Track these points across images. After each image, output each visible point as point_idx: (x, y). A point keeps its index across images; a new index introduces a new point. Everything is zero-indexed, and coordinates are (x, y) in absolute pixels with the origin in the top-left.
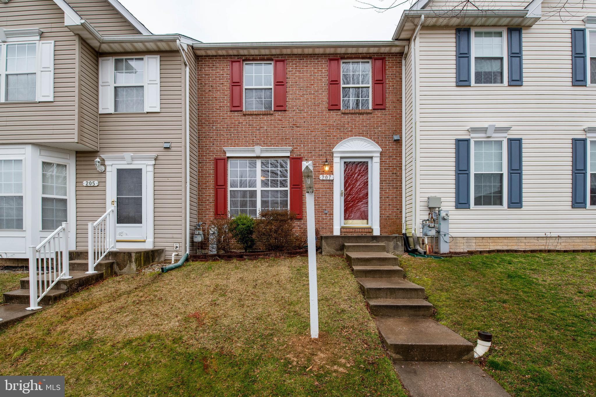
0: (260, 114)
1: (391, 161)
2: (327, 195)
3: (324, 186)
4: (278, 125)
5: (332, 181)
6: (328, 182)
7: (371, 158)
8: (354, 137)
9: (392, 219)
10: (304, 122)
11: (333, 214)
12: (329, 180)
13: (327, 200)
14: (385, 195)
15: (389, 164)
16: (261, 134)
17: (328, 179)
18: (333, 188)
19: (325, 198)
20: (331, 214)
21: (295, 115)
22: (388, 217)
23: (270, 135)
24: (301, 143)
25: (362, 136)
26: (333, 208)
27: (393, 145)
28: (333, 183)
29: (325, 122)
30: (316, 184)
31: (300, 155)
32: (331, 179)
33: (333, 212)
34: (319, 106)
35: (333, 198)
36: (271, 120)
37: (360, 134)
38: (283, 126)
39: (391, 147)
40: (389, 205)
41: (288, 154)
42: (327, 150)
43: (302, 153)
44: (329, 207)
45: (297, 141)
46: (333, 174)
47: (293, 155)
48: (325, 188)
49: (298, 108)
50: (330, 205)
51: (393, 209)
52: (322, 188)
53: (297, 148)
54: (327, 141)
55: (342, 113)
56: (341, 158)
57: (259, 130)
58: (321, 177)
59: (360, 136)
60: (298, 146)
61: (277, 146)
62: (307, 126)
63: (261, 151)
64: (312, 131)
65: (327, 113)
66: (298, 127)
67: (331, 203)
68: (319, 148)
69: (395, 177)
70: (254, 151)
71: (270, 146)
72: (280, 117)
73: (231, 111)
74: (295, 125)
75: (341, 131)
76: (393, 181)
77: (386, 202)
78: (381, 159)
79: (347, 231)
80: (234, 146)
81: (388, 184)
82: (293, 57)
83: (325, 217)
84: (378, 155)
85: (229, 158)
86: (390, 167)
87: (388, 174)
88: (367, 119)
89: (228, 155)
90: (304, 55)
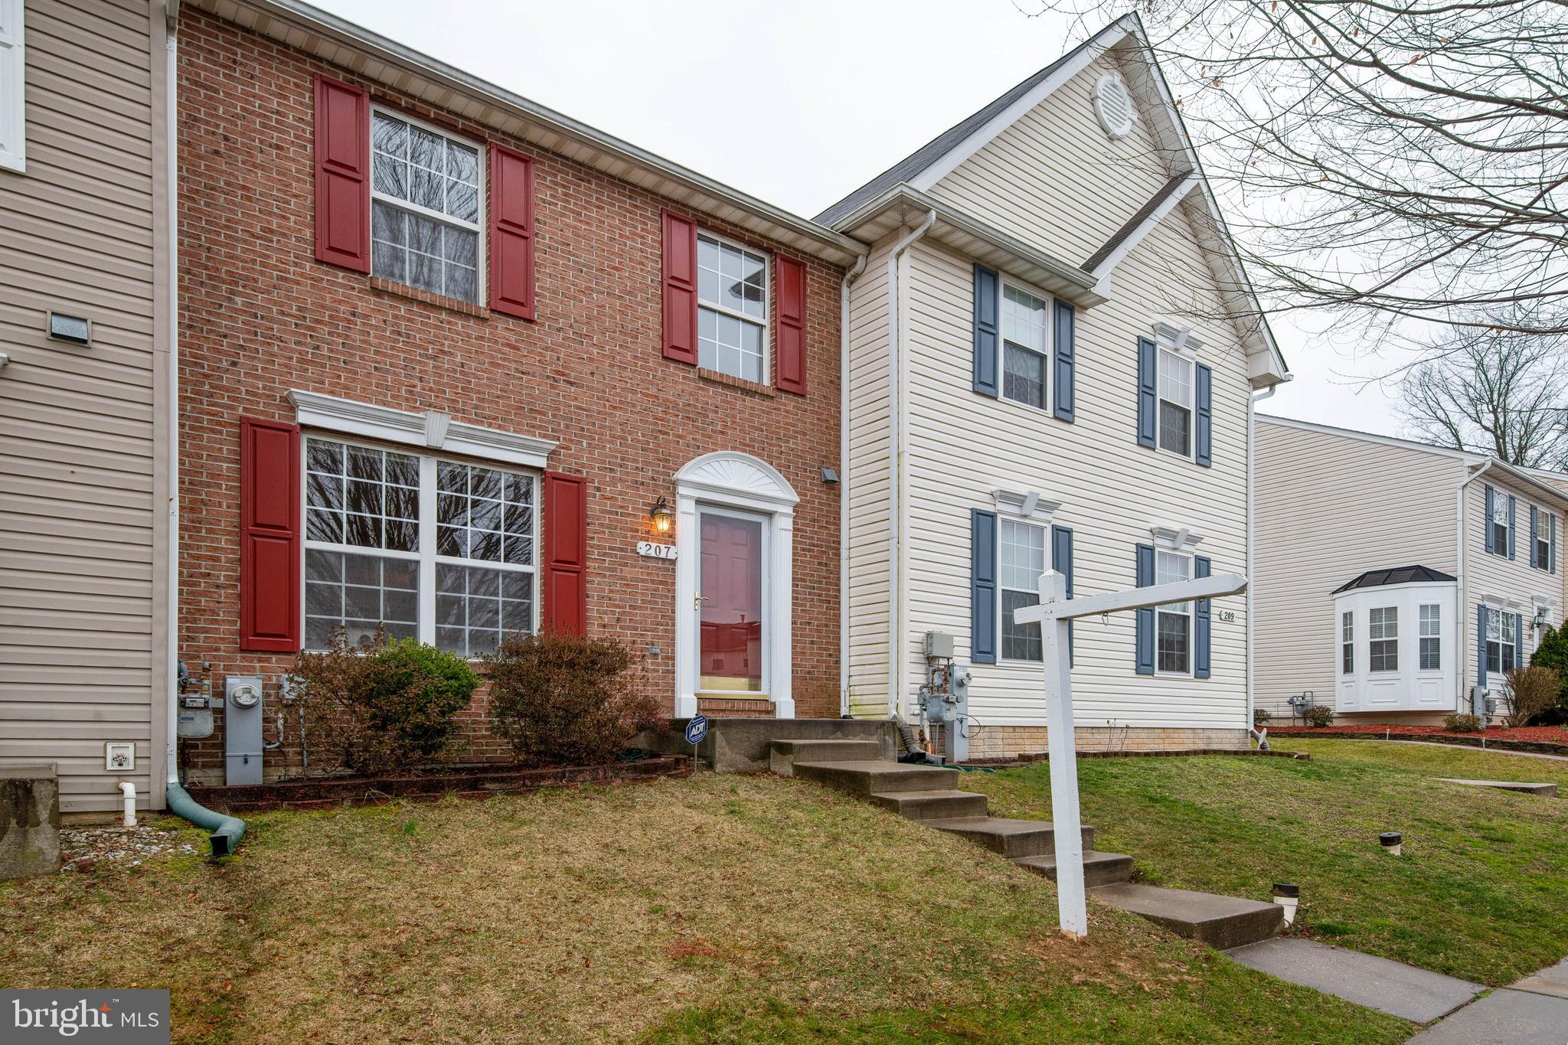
0: (440, 308)
1: (816, 533)
2: (656, 603)
3: (648, 574)
4: (505, 359)
5: (673, 562)
6: (660, 565)
7: (770, 515)
8: (729, 452)
9: (817, 679)
10: (592, 374)
11: (673, 658)
12: (664, 560)
13: (656, 617)
14: (803, 617)
15: (813, 539)
16: (441, 376)
17: (663, 555)
18: (673, 584)
19: (652, 609)
20: (667, 658)
21: (562, 345)
22: (809, 673)
23: (477, 385)
24: (582, 436)
25: (750, 452)
26: (673, 639)
27: (821, 492)
28: (674, 570)
29: (652, 391)
30: (626, 565)
31: (579, 471)
32: (671, 556)
33: (673, 651)
34: (637, 338)
35: (673, 612)
36: (482, 338)
37: (744, 445)
38: (524, 368)
39: (815, 497)
40: (812, 642)
41: (542, 462)
42: (658, 472)
43: (583, 465)
44: (662, 637)
45: (567, 426)
46: (674, 544)
47: (554, 467)
48: (653, 581)
49: (571, 326)
50: (666, 631)
51: (820, 655)
52: (643, 581)
53: (568, 448)
54: (659, 445)
55: (701, 378)
56: (699, 502)
57: (435, 358)
58: (642, 548)
59: (744, 451)
60: (571, 441)
61: (500, 427)
62: (600, 387)
63: (449, 432)
64: (615, 408)
65: (660, 365)
66: (572, 384)
67: (667, 625)
68: (635, 461)
69: (824, 574)
70: (420, 427)
71: (477, 422)
72: (513, 338)
73: (318, 261)
74: (563, 375)
75: (697, 428)
76: (820, 582)
77: (805, 636)
78: (795, 523)
79: (714, 706)
80: (332, 393)
81: (810, 588)
82: (556, 161)
83: (652, 664)
84: (790, 510)
85: (305, 427)
86: (813, 545)
87: (809, 562)
88: (763, 411)
89: (304, 417)
90: (591, 168)
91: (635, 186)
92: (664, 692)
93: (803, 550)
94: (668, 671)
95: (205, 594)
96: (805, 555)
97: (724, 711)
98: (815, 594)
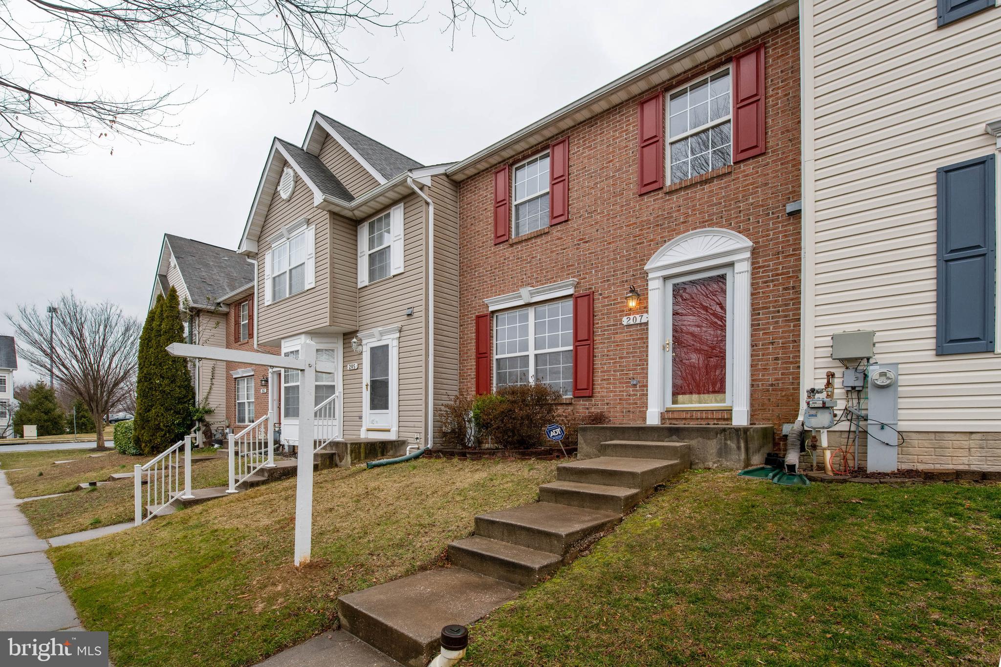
0: (531, 238)
2: (636, 352)
3: (631, 336)
4: (556, 247)
5: (646, 324)
6: (639, 328)
7: (731, 265)
8: (691, 232)
9: (782, 389)
10: (597, 231)
11: (647, 386)
12: (641, 324)
13: (636, 361)
14: (764, 339)
16: (532, 269)
17: (638, 322)
18: (647, 338)
19: (633, 356)
20: (644, 386)
21: (582, 224)
22: (772, 385)
23: (545, 266)
24: (592, 268)
25: (709, 226)
26: (647, 374)
27: (786, 225)
28: (647, 329)
29: (633, 220)
30: (617, 333)
31: (591, 288)
32: (644, 320)
33: (647, 382)
34: (623, 194)
35: (647, 356)
36: (547, 242)
37: (703, 222)
38: (565, 247)
40: (777, 359)
41: (571, 291)
42: (636, 270)
43: (592, 284)
44: (640, 373)
45: (585, 266)
46: (647, 312)
47: (579, 291)
48: (634, 339)
49: (587, 211)
50: (643, 369)
52: (627, 340)
53: (585, 278)
54: (637, 253)
55: (666, 193)
56: (666, 278)
57: (530, 262)
58: (625, 321)
59: (705, 227)
60: (586, 273)
61: (555, 281)
62: (602, 235)
63: (531, 294)
64: (610, 243)
65: (637, 202)
66: (586, 242)
67: (643, 365)
68: (622, 269)
70: (520, 296)
71: (545, 283)
72: (559, 234)
73: (495, 245)
74: (582, 239)
75: (664, 228)
77: (768, 354)
78: (753, 263)
79: (676, 415)
80: (499, 295)
81: (774, 312)
82: (579, 128)
83: (633, 391)
84: (748, 255)
85: (493, 312)
86: (778, 275)
87: (771, 291)
88: (721, 188)
89: (491, 309)
90: (597, 115)
91: (622, 103)
92: (641, 407)
93: (766, 282)
94: (643, 395)
95: (469, 382)
96: (768, 286)
97: (685, 419)
98: (779, 317)
